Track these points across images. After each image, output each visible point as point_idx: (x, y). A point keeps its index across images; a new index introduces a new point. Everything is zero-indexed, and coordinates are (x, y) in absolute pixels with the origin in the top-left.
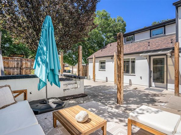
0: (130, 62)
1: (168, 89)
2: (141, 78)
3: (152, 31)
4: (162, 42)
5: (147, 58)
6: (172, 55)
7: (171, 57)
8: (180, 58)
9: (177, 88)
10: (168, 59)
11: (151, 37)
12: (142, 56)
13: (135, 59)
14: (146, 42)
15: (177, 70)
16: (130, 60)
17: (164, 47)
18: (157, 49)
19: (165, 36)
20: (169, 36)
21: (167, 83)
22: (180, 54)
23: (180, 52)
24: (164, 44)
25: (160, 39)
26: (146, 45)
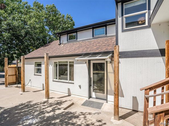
0: (68, 66)
1: (108, 102)
2: (80, 87)
3: (94, 29)
4: (103, 43)
5: (86, 63)
6: (112, 60)
7: (111, 62)
8: (119, 64)
9: (117, 109)
10: (108, 64)
11: (93, 36)
12: (78, 61)
13: (73, 62)
14: (88, 41)
15: (116, 84)
16: (68, 64)
17: (104, 50)
18: (97, 51)
19: (107, 36)
20: (110, 38)
21: (107, 94)
22: (120, 59)
23: (120, 57)
24: (104, 45)
25: (102, 40)
26: (86, 46)
